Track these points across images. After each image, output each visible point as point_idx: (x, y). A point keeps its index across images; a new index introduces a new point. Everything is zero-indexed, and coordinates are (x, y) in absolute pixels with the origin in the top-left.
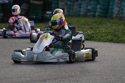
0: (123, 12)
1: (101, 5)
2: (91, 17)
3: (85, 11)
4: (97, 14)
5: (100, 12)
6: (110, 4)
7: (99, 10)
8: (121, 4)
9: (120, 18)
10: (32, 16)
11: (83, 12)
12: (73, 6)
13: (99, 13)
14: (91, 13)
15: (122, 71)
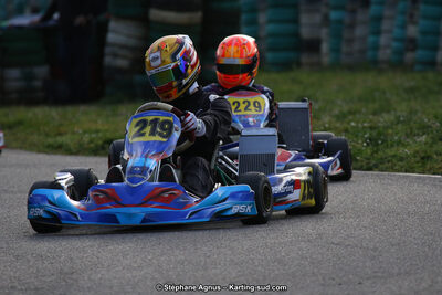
2: (418, 67)
3: (395, 44)
11: (388, 51)
12: (352, 26)
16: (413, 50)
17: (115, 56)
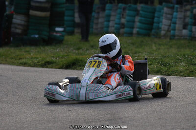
0: (175, 27)
1: (141, 16)
2: (125, 35)
3: (116, 26)
4: (135, 31)
5: (140, 28)
6: (156, 15)
7: (138, 24)
8: (172, 14)
9: (172, 37)
10: (33, 36)
11: (113, 28)
12: (98, 18)
13: (138, 29)
14: (126, 30)
15: (176, 118)
16: (124, 28)
17: (16, 28)
